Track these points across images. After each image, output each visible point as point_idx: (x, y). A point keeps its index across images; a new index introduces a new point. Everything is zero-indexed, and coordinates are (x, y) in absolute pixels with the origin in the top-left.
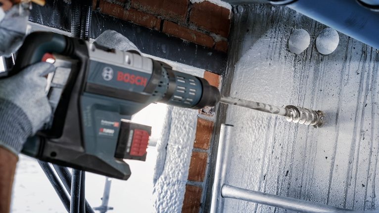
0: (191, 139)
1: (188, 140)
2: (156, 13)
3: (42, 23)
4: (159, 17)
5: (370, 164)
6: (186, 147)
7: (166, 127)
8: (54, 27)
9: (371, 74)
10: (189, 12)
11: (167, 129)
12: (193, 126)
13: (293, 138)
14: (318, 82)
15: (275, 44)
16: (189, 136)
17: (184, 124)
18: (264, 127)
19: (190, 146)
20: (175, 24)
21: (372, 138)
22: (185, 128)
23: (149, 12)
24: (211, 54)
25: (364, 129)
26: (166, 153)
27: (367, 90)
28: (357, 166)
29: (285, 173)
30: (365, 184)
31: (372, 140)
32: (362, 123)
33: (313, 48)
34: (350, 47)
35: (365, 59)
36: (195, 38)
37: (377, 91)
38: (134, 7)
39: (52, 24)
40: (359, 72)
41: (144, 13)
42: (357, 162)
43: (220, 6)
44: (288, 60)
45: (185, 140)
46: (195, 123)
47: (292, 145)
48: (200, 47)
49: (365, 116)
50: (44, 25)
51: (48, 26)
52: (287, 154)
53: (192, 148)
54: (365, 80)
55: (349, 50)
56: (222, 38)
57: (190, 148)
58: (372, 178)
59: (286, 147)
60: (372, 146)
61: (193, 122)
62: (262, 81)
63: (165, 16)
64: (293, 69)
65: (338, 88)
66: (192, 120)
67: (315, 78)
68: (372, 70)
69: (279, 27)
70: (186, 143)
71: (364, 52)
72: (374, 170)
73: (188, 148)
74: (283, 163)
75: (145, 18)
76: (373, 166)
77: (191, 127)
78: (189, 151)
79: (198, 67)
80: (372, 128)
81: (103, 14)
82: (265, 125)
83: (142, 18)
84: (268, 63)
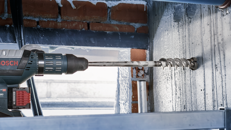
0: (130, 96)
1: (127, 96)
2: (83, 20)
3: (2, 42)
4: (84, 22)
5: (222, 88)
6: (127, 102)
7: (117, 91)
8: (10, 43)
9: (215, 23)
10: (109, 13)
11: (117, 92)
12: (129, 87)
13: (184, 81)
14: (191, 38)
15: (168, 19)
16: (128, 94)
17: (125, 86)
18: (170, 78)
19: (129, 101)
20: (99, 23)
21: (221, 68)
22: (125, 89)
23: (77, 20)
24: (133, 37)
25: (217, 64)
26: (120, 108)
27: (214, 35)
28: (216, 91)
29: (184, 107)
30: (222, 104)
31: (221, 70)
32: (215, 60)
33: (186, 15)
34: (202, 7)
35: (210, 14)
36: (118, 29)
37: (219, 34)
38: (64, 19)
39: (8, 41)
40: (209, 24)
41: (73, 22)
42: (216, 88)
43: (135, 4)
44: (175, 28)
45: (126, 97)
46: (130, 85)
47: (184, 86)
48: (123, 35)
49: (216, 54)
50: (3, 42)
51: (6, 43)
52: (183, 93)
53: (131, 101)
54: (212, 29)
55: (202, 10)
56: (141, 24)
57: (129, 102)
58: (225, 98)
59: (182, 89)
60: (222, 75)
61: (129, 84)
62: (165, 46)
63: (90, 20)
64: (178, 33)
65: (200, 39)
66: (128, 83)
67: (189, 36)
68: (214, 20)
69: (169, 7)
70: (127, 99)
71: (209, 8)
72: (225, 92)
73: (128, 101)
74: (182, 100)
75: (74, 25)
76: (224, 90)
77: (128, 87)
78: (129, 103)
79: (124, 47)
80: (220, 62)
81: (41, 29)
82: (170, 77)
83: (72, 25)
84: (166, 33)
